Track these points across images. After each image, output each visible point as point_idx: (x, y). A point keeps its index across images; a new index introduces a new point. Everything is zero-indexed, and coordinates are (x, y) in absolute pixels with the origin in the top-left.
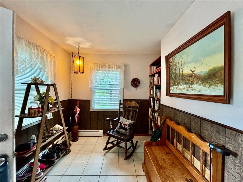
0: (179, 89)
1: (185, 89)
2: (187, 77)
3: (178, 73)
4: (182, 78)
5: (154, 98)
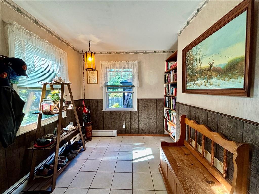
0: (197, 85)
1: (203, 84)
2: (205, 72)
3: (196, 67)
4: (200, 73)
5: (169, 96)
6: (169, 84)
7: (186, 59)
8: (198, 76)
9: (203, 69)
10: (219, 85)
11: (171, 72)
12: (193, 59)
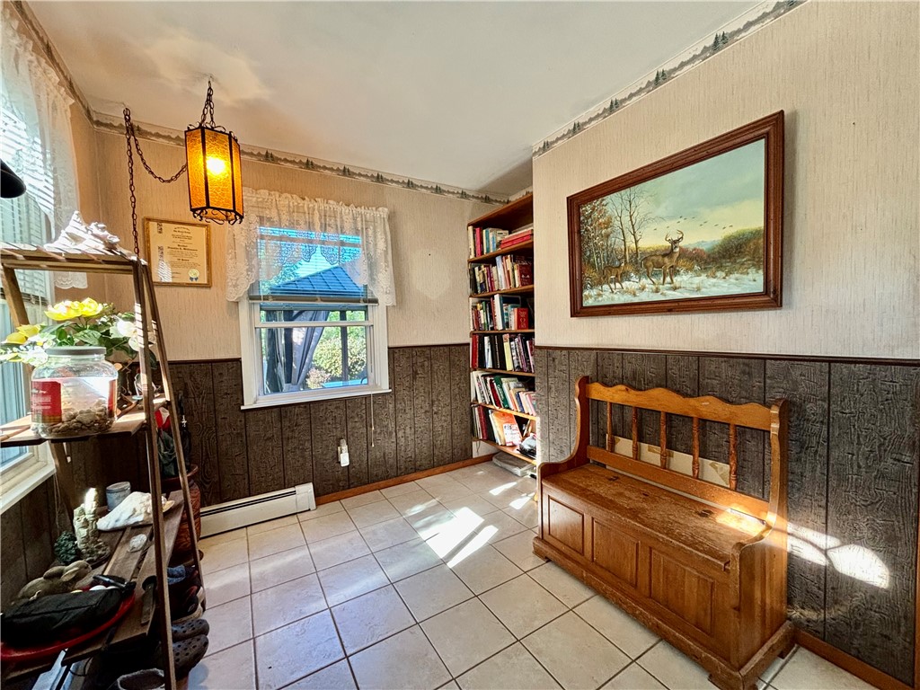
0: (625, 292)
1: (647, 290)
2: (654, 258)
4: (636, 261)
5: (495, 334)
6: (493, 296)
7: (580, 222)
8: (629, 268)
9: (649, 251)
10: (698, 289)
11: (498, 259)
12: (608, 224)
